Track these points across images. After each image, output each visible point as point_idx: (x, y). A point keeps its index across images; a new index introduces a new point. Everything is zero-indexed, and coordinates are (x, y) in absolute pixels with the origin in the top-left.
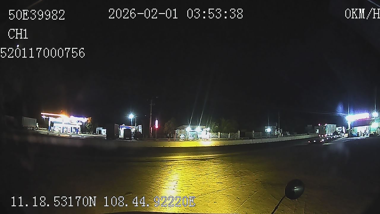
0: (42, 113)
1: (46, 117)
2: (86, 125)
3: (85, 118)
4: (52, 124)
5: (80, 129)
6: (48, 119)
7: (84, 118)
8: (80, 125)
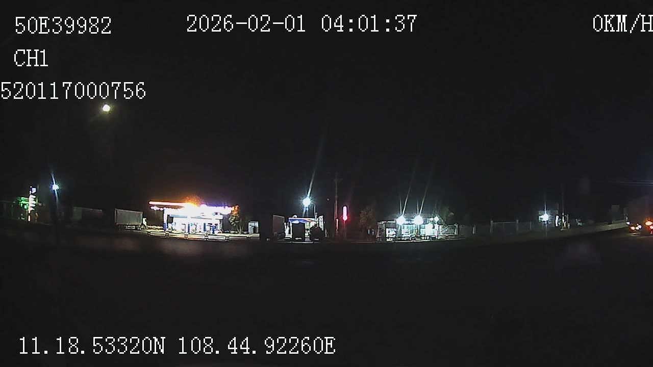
0: (151, 203)
1: (158, 209)
2: (230, 219)
3: (227, 207)
4: (171, 219)
5: (219, 225)
6: (163, 211)
7: (224, 207)
8: (220, 220)
